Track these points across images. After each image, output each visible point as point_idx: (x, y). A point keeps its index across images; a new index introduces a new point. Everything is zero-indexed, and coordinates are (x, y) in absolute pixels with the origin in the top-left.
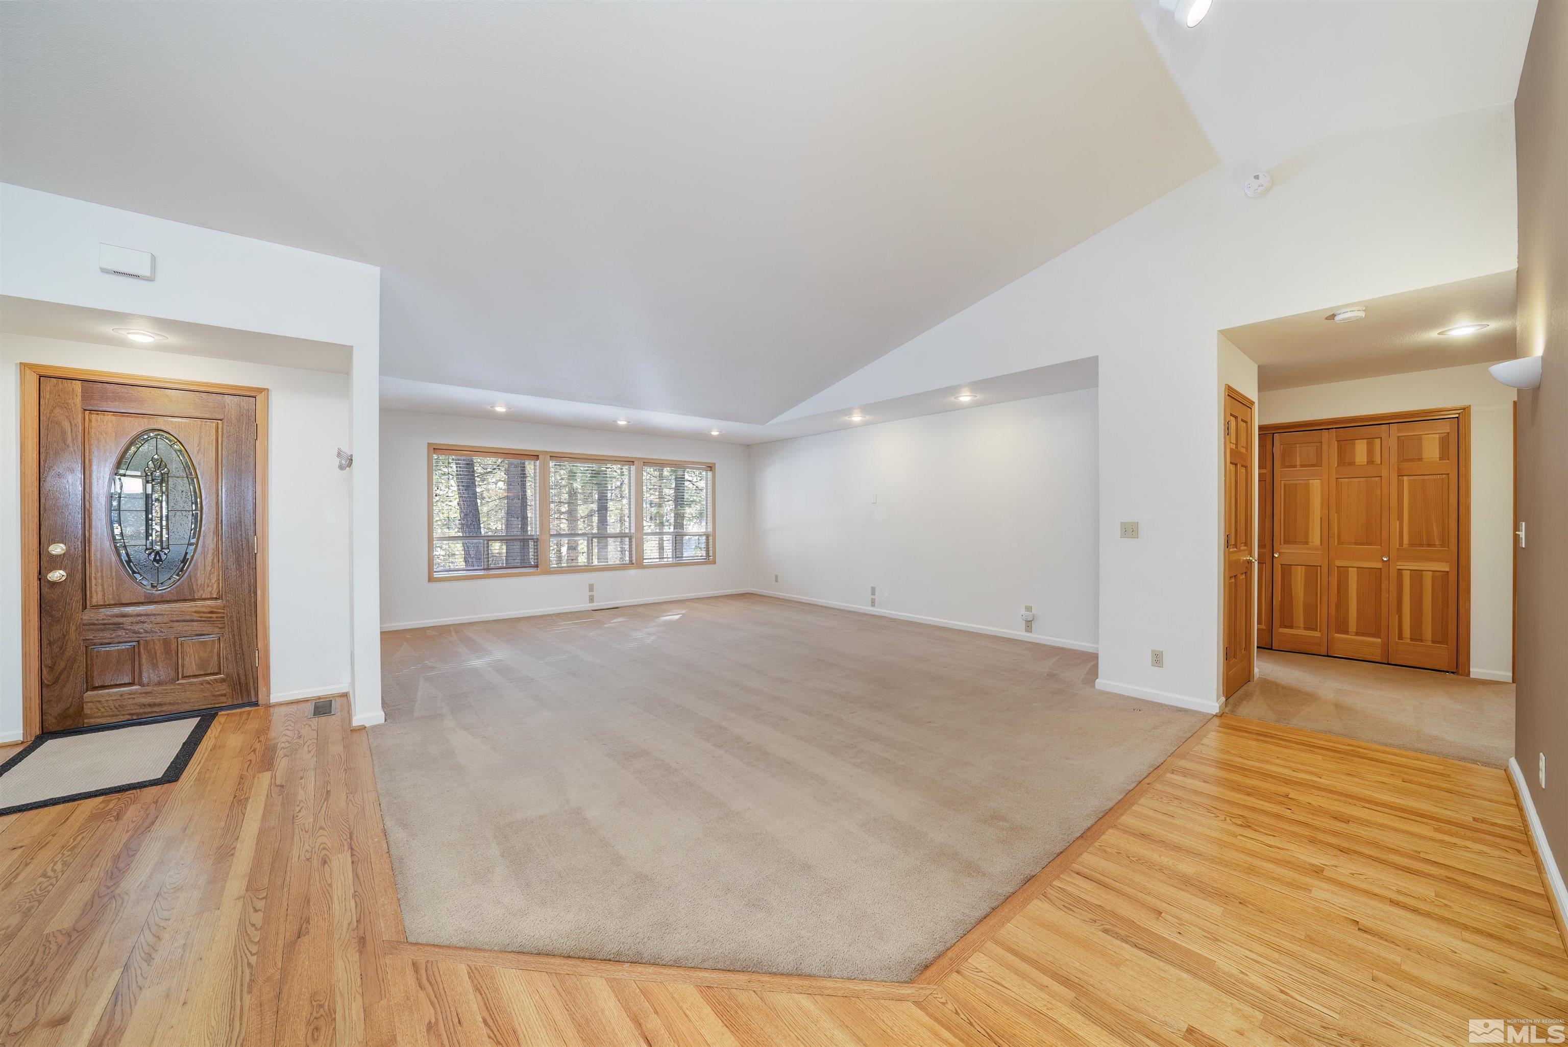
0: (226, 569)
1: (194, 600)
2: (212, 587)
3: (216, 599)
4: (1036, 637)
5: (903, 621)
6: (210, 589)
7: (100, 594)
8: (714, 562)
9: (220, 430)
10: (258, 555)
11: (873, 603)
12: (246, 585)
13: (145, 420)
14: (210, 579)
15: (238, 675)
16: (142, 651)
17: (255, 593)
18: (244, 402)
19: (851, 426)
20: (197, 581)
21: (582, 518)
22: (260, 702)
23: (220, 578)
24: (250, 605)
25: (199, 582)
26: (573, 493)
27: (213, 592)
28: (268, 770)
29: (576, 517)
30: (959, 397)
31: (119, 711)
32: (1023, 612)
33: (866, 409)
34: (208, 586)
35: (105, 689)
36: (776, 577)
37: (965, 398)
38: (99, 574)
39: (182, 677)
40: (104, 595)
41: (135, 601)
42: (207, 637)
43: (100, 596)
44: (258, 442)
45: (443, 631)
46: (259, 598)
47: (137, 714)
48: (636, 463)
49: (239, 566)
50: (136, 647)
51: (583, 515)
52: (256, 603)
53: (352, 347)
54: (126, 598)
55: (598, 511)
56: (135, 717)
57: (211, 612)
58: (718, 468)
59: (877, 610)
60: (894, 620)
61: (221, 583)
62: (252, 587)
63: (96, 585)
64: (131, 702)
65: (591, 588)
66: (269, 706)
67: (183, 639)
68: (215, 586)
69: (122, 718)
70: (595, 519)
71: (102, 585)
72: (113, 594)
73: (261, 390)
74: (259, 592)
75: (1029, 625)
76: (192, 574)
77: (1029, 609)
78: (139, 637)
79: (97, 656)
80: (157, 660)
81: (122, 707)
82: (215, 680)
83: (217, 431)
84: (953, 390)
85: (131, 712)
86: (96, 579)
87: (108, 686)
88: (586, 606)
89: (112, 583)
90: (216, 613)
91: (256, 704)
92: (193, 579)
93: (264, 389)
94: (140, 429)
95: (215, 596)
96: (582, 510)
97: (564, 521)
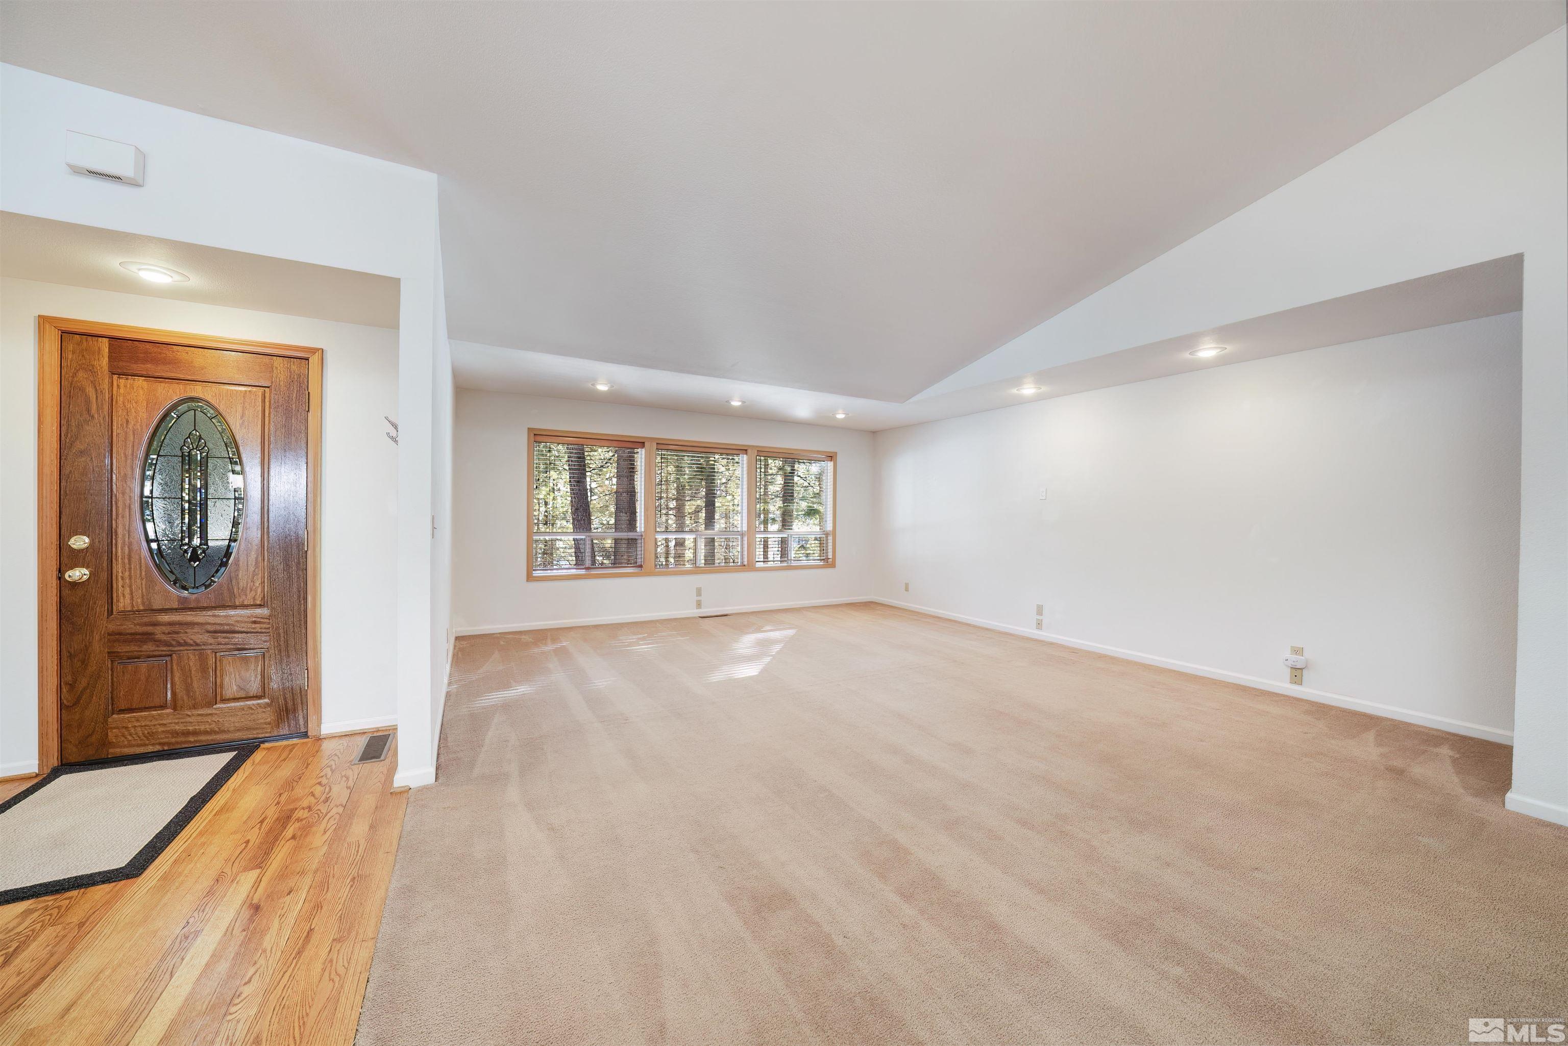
0: (272, 568)
1: (235, 607)
2: (256, 592)
3: (260, 606)
4: (1307, 691)
5: (1089, 652)
6: (253, 593)
7: (128, 596)
8: (833, 565)
9: (267, 400)
10: (309, 552)
11: (1039, 625)
12: (295, 590)
13: (181, 386)
14: (253, 581)
15: (285, 699)
16: (175, 667)
17: (305, 599)
18: (295, 366)
19: (1022, 401)
20: (238, 583)
21: (689, 514)
22: (309, 734)
23: (266, 581)
24: (300, 614)
25: (241, 584)
26: (680, 489)
27: (257, 597)
28: (258, 866)
29: (684, 513)
30: (1197, 351)
31: (148, 739)
32: (1287, 654)
33: (1042, 377)
34: (251, 590)
35: (133, 712)
36: (907, 585)
37: (1208, 351)
38: (127, 574)
39: (221, 700)
40: (132, 599)
41: (167, 607)
42: (252, 651)
43: (128, 601)
44: (310, 414)
45: (541, 636)
46: (309, 605)
47: (168, 744)
48: (749, 451)
49: (287, 566)
50: (168, 663)
51: (690, 511)
52: (305, 611)
53: (400, 279)
54: (157, 604)
55: (706, 506)
56: (166, 748)
57: (255, 622)
58: (839, 458)
59: (1045, 634)
60: (1074, 651)
61: (266, 587)
62: (302, 592)
63: (123, 587)
64: (161, 729)
65: (699, 592)
66: (319, 739)
67: (222, 654)
68: (259, 590)
69: (150, 749)
70: (703, 515)
71: (130, 586)
72: (142, 597)
73: (314, 351)
74: (309, 598)
75: (1297, 674)
76: (233, 575)
77: (1298, 651)
78: (171, 651)
79: (123, 672)
80: (191, 679)
81: (152, 734)
82: (258, 704)
83: (264, 401)
84: (1189, 341)
85: (162, 741)
86: (123, 578)
87: (136, 709)
88: (695, 612)
89: (142, 584)
90: (259, 623)
91: (305, 735)
92: (234, 581)
93: (318, 350)
94: (176, 399)
95: (258, 602)
96: (689, 507)
97: (672, 517)
